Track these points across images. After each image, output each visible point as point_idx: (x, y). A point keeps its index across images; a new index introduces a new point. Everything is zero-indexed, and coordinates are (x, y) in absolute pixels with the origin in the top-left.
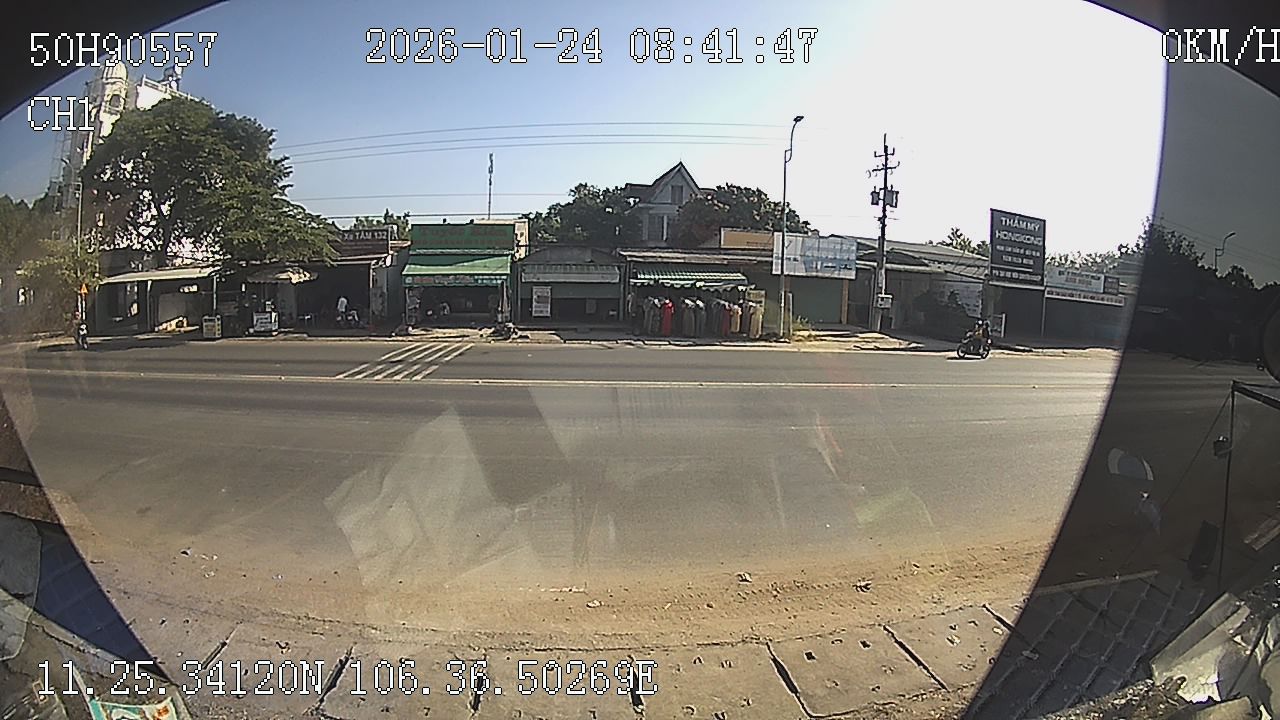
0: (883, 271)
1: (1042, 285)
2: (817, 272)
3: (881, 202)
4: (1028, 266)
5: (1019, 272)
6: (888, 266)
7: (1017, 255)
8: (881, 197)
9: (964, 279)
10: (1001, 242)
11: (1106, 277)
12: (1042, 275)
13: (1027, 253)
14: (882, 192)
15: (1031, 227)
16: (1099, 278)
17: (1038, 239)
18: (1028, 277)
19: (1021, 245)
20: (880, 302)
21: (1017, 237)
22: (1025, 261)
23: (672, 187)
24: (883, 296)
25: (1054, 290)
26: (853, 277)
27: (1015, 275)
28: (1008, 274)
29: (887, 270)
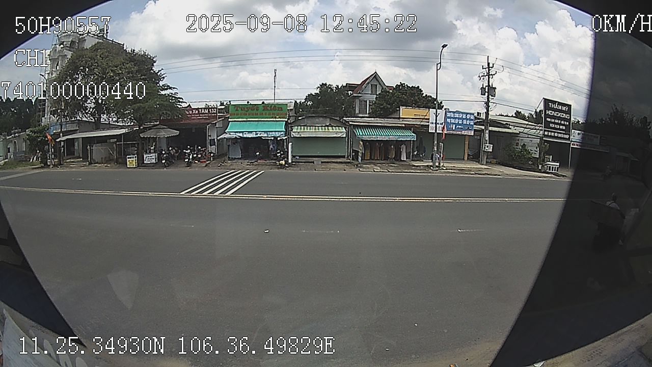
0: (487, 131)
1: (569, 141)
2: (454, 131)
3: (487, 94)
4: (562, 130)
5: (558, 133)
6: (490, 128)
7: (557, 124)
8: (487, 90)
9: (529, 136)
10: (550, 117)
11: (601, 137)
12: (569, 135)
13: (563, 122)
14: (487, 88)
15: (564, 108)
16: (597, 137)
17: (567, 115)
18: (562, 136)
19: (559, 118)
20: (486, 148)
21: (557, 114)
22: (561, 127)
23: (371, 85)
24: (488, 145)
25: (575, 143)
26: (472, 134)
27: (556, 135)
28: (553, 134)
29: (490, 131)
